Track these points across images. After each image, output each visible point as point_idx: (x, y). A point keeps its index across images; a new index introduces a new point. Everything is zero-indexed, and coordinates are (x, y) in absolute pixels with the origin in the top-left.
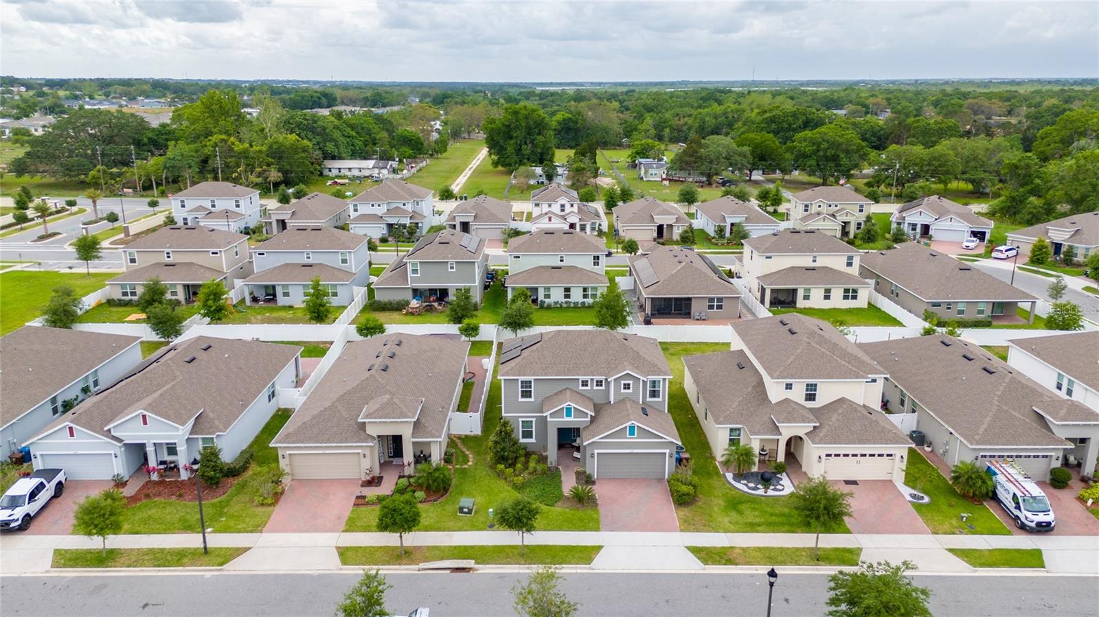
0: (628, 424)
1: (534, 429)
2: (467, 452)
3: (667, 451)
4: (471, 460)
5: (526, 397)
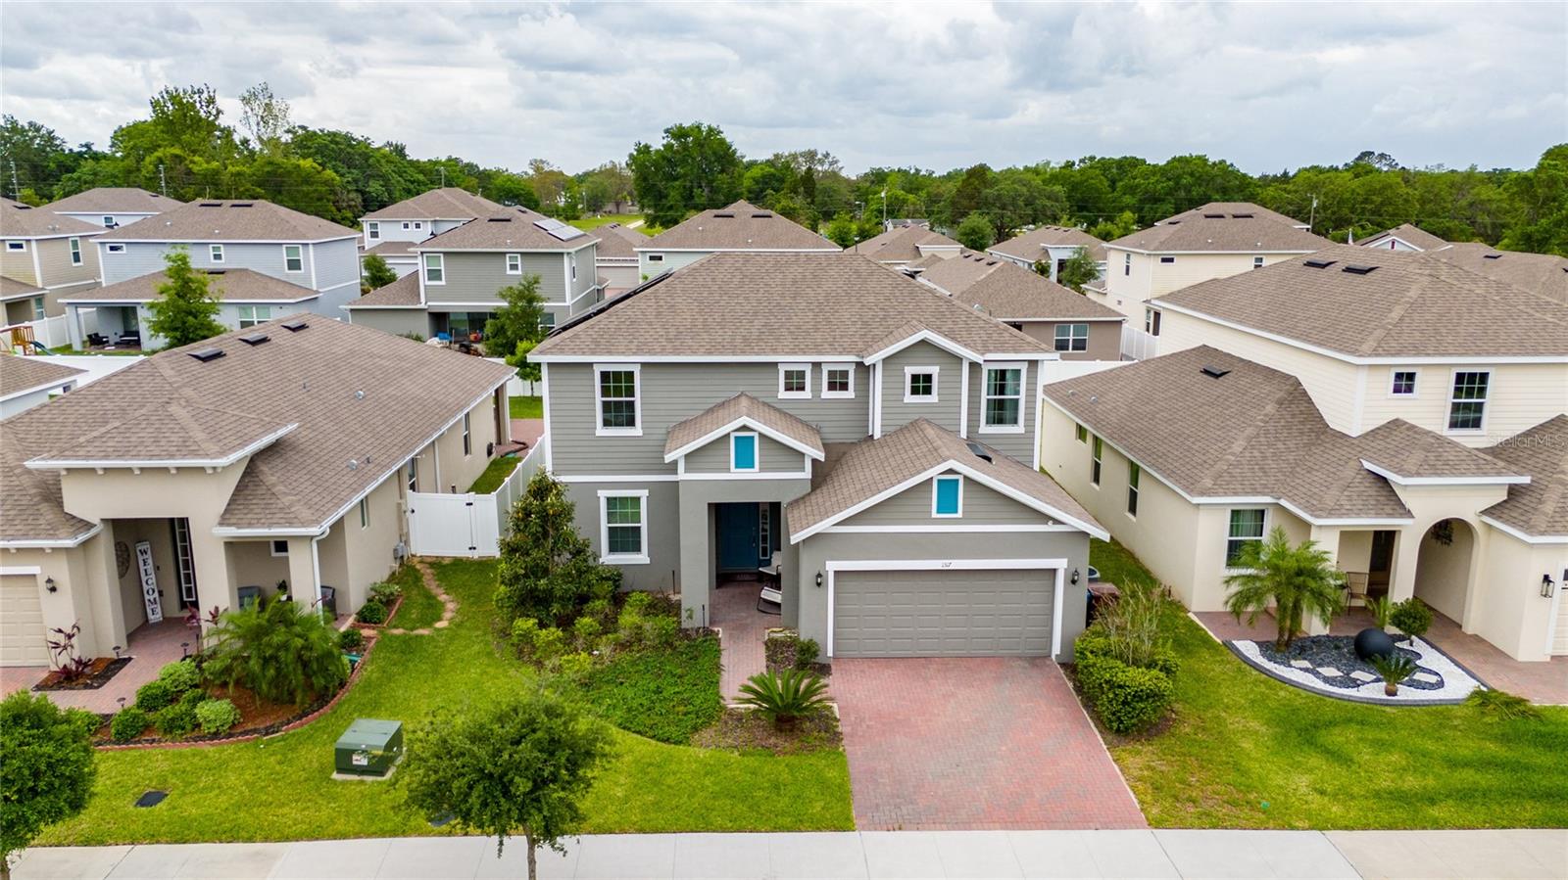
0: (934, 472)
1: (644, 524)
2: (443, 598)
3: (1061, 564)
4: (448, 615)
5: (619, 423)
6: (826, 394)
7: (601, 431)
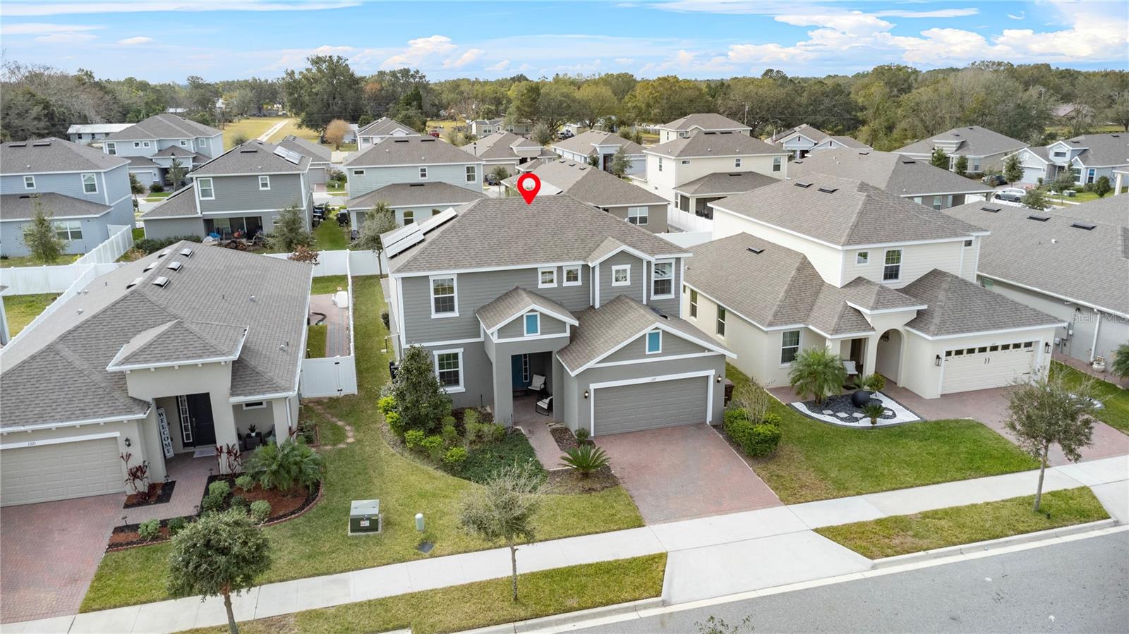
0: (648, 330)
1: (461, 369)
2: (340, 423)
3: (711, 373)
4: (350, 434)
5: (445, 310)
6: (566, 284)
7: (434, 316)
